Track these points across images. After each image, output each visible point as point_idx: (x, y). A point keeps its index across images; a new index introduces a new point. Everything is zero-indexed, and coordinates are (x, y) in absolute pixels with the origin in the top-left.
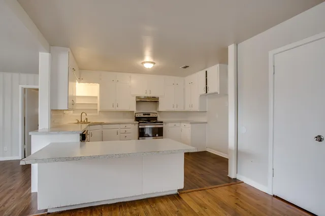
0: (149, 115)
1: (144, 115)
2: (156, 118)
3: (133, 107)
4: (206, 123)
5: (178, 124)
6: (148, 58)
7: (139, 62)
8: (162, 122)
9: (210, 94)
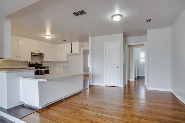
0: (38, 63)
1: (35, 63)
2: (41, 65)
3: (29, 59)
4: (69, 67)
5: (55, 68)
6: (48, 33)
7: (43, 35)
8: (48, 67)
9: (73, 54)
